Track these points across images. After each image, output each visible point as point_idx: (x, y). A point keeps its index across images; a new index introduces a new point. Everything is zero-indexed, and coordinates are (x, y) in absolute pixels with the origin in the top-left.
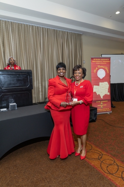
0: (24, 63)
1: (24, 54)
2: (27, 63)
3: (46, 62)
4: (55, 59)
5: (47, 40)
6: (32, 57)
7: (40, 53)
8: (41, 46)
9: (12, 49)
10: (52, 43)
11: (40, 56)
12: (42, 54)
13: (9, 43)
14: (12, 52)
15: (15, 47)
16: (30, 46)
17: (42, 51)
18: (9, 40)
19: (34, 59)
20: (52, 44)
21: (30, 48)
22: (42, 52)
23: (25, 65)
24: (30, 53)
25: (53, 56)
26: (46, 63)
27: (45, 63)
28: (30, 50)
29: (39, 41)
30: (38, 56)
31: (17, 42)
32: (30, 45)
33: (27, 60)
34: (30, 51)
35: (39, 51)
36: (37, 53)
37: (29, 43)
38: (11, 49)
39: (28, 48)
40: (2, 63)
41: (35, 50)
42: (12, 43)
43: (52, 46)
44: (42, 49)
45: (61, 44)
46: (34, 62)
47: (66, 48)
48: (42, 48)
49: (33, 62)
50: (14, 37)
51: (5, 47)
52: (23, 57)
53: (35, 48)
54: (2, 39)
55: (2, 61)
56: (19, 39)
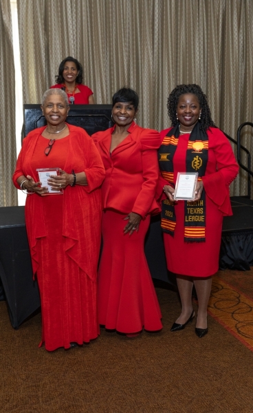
0: (101, 79)
1: (103, 53)
2: (111, 80)
3: (169, 75)
4: (197, 64)
5: (173, 6)
6: (125, 60)
7: (150, 47)
8: (156, 27)
9: (70, 39)
10: (189, 14)
11: (151, 59)
12: (156, 50)
13: (62, 22)
14: (68, 47)
15: (79, 31)
16: (120, 29)
17: (156, 41)
18: (62, 12)
19: (131, 68)
20: (189, 19)
21: (121, 34)
22: (156, 46)
23: (104, 85)
24: (122, 48)
25: (190, 56)
26: (169, 80)
27: (166, 77)
28: (121, 39)
29: (149, 10)
30: (143, 59)
31: (84, 18)
32: (120, 24)
33: (110, 71)
34: (121, 43)
35: (149, 42)
36: (143, 50)
37: (120, 20)
38: (68, 38)
39: (114, 33)
40: (42, 80)
41: (137, 38)
42: (70, 22)
43: (190, 23)
44: (156, 37)
45: (219, 15)
46: (132, 77)
47: (236, 29)
48: (156, 32)
49: (129, 75)
50: (76, 4)
51: (51, 34)
52: (100, 61)
53: (136, 33)
54: (43, 11)
55: (42, 76)
56: (90, 7)
